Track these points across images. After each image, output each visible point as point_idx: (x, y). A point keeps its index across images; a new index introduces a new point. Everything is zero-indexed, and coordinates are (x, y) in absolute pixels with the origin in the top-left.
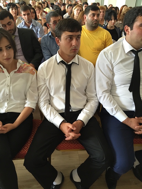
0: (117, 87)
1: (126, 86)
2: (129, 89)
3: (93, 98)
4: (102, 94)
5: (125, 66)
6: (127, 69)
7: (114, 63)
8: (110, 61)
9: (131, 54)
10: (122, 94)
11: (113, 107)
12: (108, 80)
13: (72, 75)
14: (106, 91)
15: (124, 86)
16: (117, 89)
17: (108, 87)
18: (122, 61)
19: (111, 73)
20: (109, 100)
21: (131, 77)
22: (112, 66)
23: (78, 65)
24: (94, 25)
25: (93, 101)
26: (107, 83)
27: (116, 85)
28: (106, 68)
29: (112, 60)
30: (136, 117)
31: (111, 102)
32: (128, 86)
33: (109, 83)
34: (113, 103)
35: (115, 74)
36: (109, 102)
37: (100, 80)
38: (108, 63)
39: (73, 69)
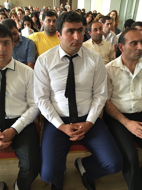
0: (55, 93)
1: (62, 92)
2: (65, 95)
3: (32, 105)
4: (39, 100)
5: (59, 72)
6: (62, 74)
7: (48, 68)
8: (44, 67)
9: (66, 59)
10: (59, 100)
11: (49, 113)
12: (44, 86)
13: (7, 81)
14: (43, 97)
15: (60, 91)
16: (55, 95)
17: (44, 93)
18: (56, 67)
19: (46, 79)
20: (45, 106)
21: (66, 83)
22: (47, 71)
23: (14, 70)
24: (51, 31)
25: (33, 107)
26: (43, 89)
27: (53, 91)
28: (41, 74)
29: (47, 66)
30: (71, 124)
31: (46, 108)
32: (64, 92)
33: (45, 89)
34: (49, 109)
35: (51, 79)
36: (45, 108)
37: (37, 86)
38: (43, 69)
39: (8, 75)
